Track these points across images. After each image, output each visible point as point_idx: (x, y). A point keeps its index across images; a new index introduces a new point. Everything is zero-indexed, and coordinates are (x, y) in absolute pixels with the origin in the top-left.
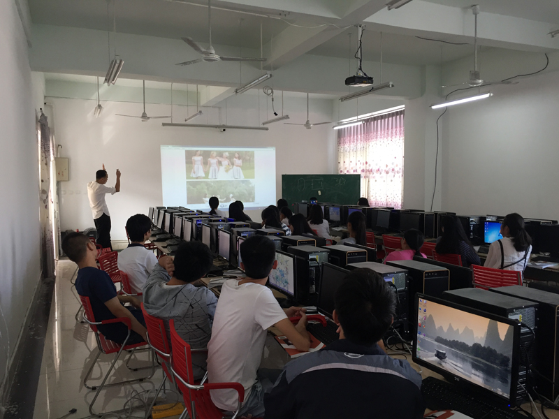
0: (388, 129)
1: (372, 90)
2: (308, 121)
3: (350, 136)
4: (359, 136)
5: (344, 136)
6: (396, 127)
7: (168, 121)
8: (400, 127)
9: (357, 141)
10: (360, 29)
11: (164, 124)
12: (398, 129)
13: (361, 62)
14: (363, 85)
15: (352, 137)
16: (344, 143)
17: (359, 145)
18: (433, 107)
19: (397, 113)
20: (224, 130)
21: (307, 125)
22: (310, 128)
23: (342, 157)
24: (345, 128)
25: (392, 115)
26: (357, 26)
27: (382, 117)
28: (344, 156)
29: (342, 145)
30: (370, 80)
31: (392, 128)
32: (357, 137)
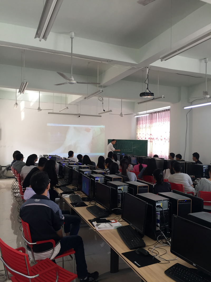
0: (162, 118)
1: (154, 99)
2: (121, 113)
3: (143, 120)
4: (147, 121)
5: (140, 121)
6: (166, 117)
7: (51, 111)
8: (168, 117)
9: (146, 123)
10: (148, 69)
11: (49, 113)
12: (167, 118)
13: (148, 85)
14: (149, 97)
15: (144, 121)
16: (140, 124)
17: (147, 125)
18: (185, 108)
19: (167, 110)
20: (79, 116)
21: (121, 115)
22: (122, 116)
23: (139, 131)
24: (140, 117)
25: (164, 111)
26: (146, 68)
27: (159, 112)
28: (140, 130)
29: (139, 125)
30: (152, 94)
31: (164, 117)
32: (146, 121)
